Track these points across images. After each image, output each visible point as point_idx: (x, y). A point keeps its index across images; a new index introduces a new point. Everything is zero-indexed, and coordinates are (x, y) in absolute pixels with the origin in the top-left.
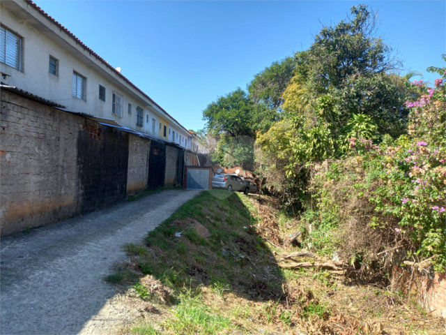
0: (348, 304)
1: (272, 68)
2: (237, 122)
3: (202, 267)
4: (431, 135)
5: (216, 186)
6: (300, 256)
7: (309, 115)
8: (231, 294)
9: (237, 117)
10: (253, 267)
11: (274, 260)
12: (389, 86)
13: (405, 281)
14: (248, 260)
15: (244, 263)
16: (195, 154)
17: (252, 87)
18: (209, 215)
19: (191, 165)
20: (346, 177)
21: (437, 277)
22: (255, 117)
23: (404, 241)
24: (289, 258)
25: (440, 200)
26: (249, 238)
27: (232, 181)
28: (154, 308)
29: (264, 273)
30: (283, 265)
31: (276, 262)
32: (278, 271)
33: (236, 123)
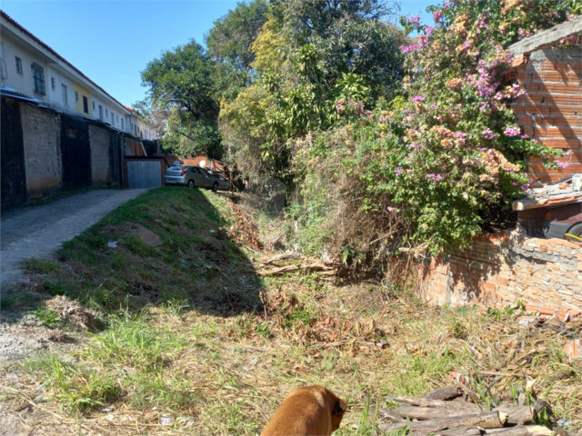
0: (338, 306)
1: (237, 10)
2: (192, 89)
3: (151, 283)
4: (429, 88)
5: (171, 182)
6: (284, 259)
7: (289, 75)
8: (192, 312)
9: (193, 82)
10: (224, 278)
11: (252, 267)
12: (384, 36)
13: (400, 272)
14: (217, 270)
15: (211, 275)
16: (138, 140)
17: (213, 38)
18: (160, 218)
19: (133, 154)
20: (334, 153)
21: (433, 262)
22: (219, 82)
23: (400, 224)
24: (270, 263)
25: (436, 166)
26: (218, 244)
27: (193, 174)
28: (65, 336)
29: (239, 284)
30: (263, 272)
31: (255, 269)
32: (256, 281)
33: (191, 91)
